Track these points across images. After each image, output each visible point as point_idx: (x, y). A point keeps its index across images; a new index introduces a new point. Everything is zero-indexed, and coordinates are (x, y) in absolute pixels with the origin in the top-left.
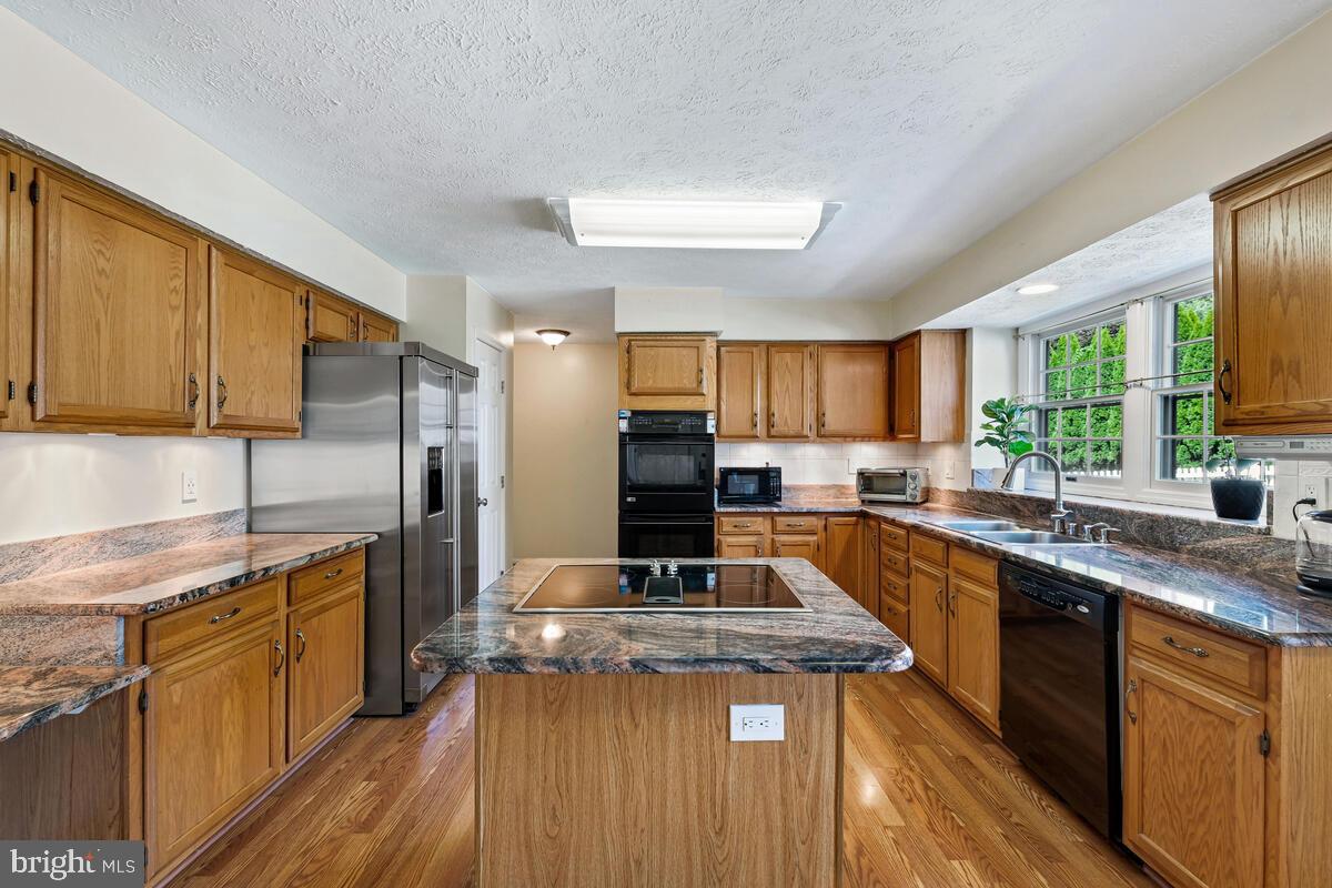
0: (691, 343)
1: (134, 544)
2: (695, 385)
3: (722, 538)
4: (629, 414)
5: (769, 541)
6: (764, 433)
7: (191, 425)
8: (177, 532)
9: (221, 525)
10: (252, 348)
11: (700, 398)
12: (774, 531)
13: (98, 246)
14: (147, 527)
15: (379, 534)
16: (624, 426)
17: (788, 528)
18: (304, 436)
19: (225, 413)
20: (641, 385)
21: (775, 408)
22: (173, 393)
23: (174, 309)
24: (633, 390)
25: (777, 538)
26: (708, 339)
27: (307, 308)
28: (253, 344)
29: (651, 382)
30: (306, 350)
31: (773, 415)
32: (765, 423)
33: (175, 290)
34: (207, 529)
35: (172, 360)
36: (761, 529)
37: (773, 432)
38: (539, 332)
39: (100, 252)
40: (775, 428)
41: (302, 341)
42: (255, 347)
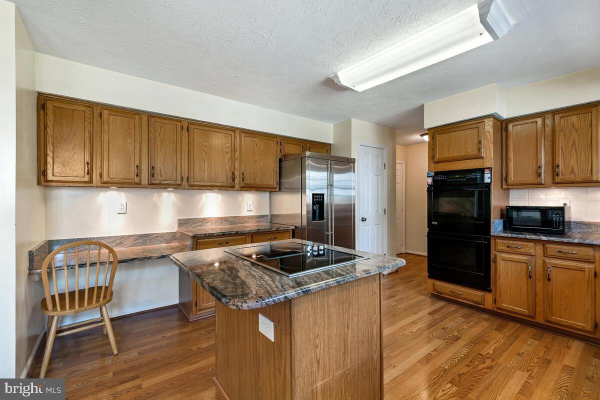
0: (474, 126)
1: (230, 222)
2: (476, 152)
3: (497, 254)
4: (433, 174)
5: (541, 262)
6: (549, 181)
7: (234, 187)
8: (244, 220)
9: (260, 219)
10: (256, 162)
11: (480, 160)
12: (545, 255)
13: (204, 139)
14: (235, 217)
15: (295, 226)
16: (430, 180)
17: (559, 254)
18: (280, 190)
19: (246, 183)
20: (440, 157)
21: (560, 161)
22: (227, 178)
23: (227, 153)
24: (435, 160)
25: (547, 260)
26: (486, 121)
27: (281, 145)
28: (256, 160)
29: (446, 154)
30: (281, 160)
31: (558, 166)
32: (550, 173)
33: (228, 147)
34: (254, 220)
35: (227, 168)
36: (532, 251)
37: (557, 179)
38: (422, 135)
39: (205, 140)
40: (560, 177)
41: (279, 157)
42: (257, 161)
